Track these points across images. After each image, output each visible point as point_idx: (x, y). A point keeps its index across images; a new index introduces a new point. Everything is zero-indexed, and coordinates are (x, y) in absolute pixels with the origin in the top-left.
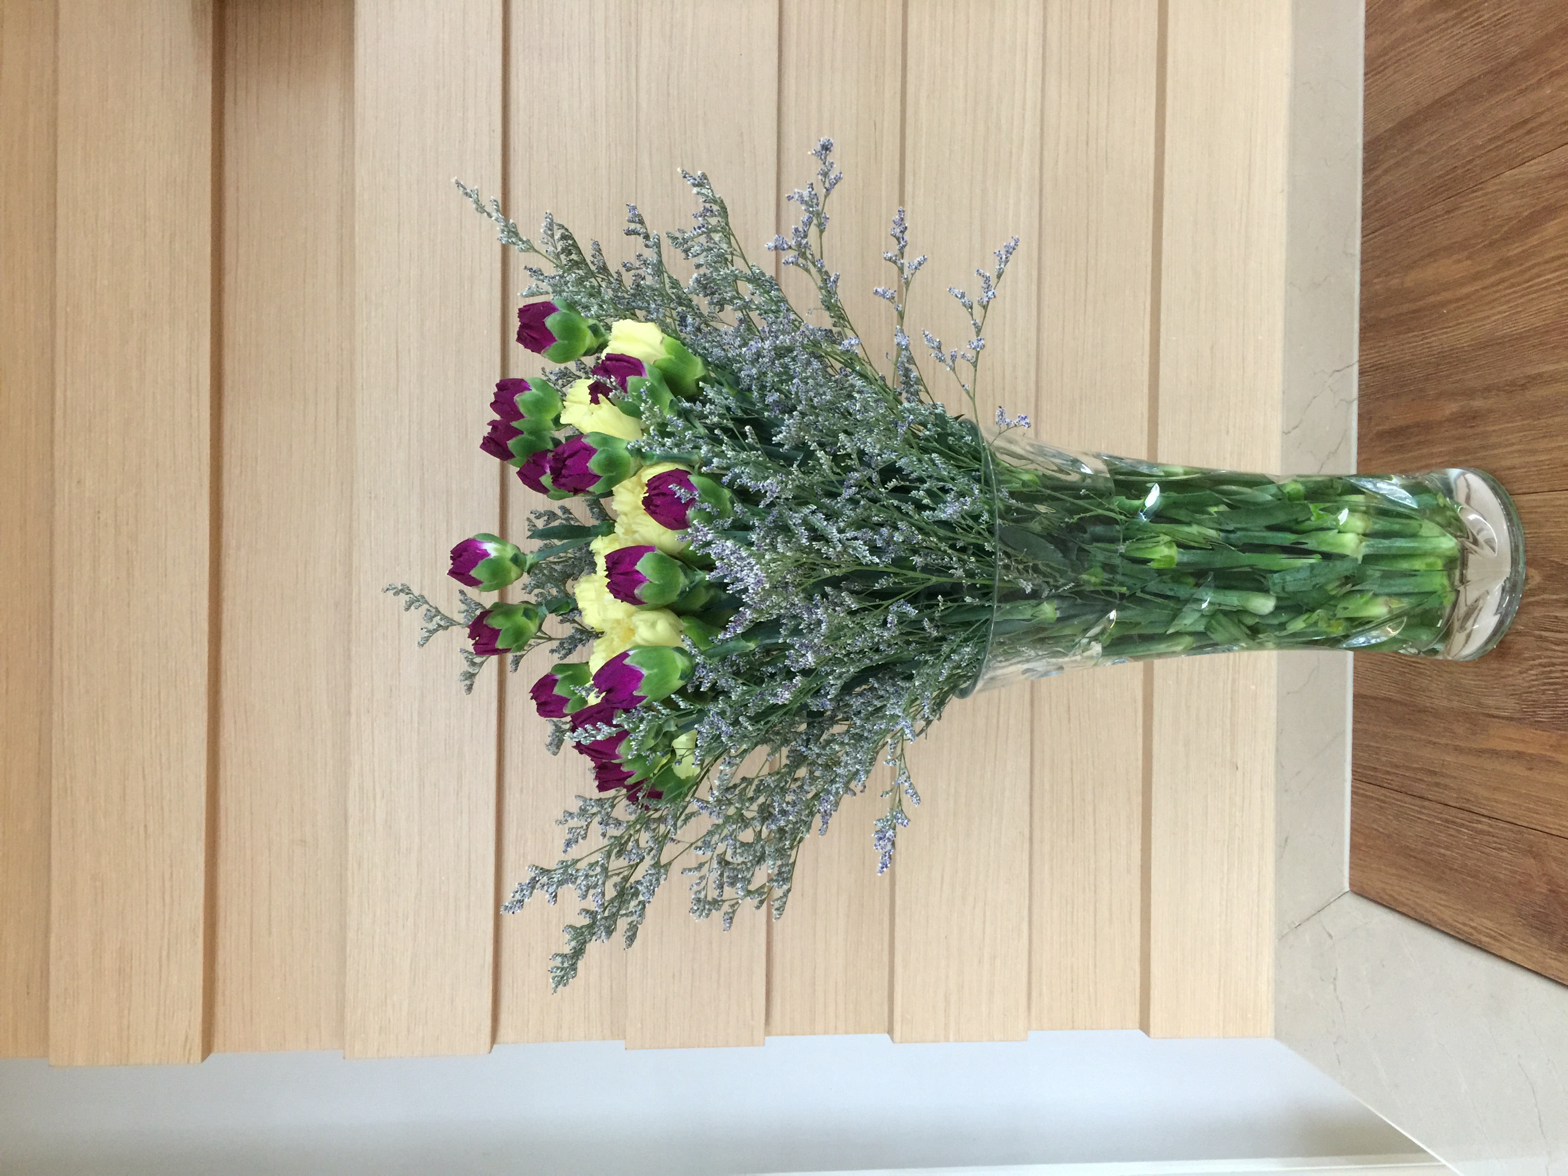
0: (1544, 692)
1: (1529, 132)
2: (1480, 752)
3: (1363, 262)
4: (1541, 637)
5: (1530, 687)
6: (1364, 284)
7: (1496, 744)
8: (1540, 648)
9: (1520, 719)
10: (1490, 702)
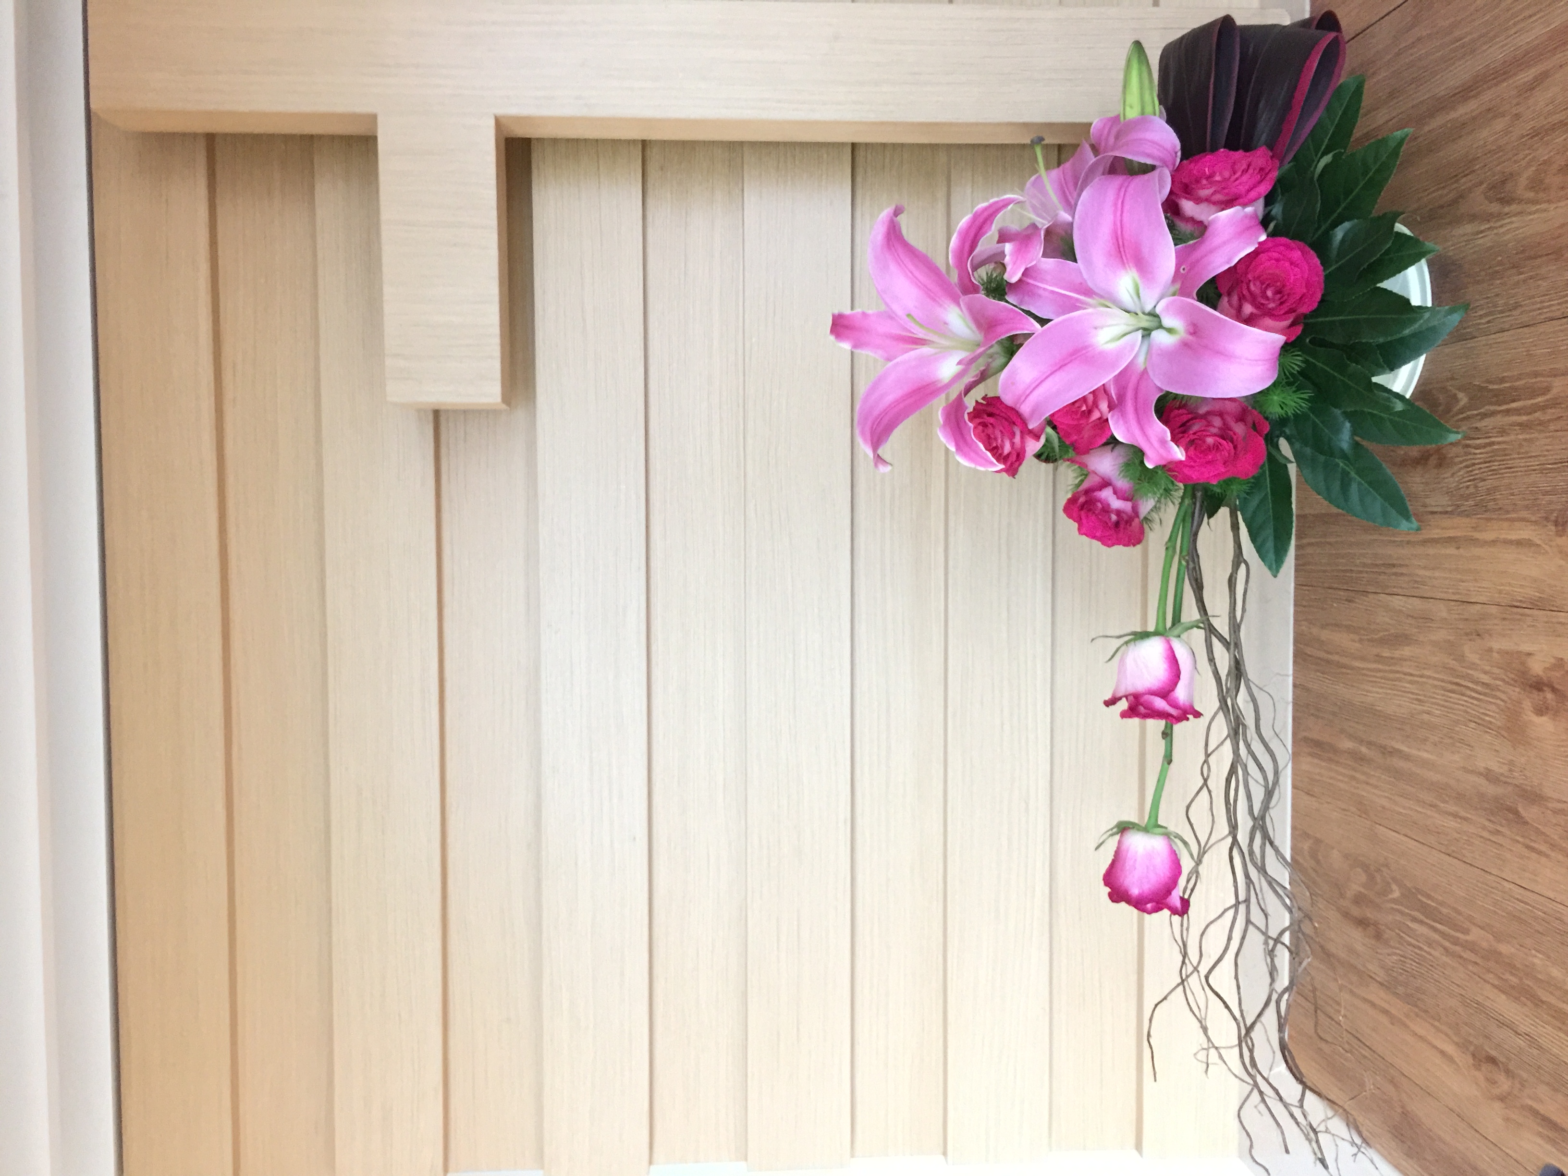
0: (1401, 974)
1: (1395, 574)
2: (1365, 1000)
3: (1295, 605)
4: (1399, 934)
5: (1394, 967)
6: (1296, 621)
7: (1372, 998)
8: (1399, 943)
9: (1386, 987)
10: (1370, 967)
